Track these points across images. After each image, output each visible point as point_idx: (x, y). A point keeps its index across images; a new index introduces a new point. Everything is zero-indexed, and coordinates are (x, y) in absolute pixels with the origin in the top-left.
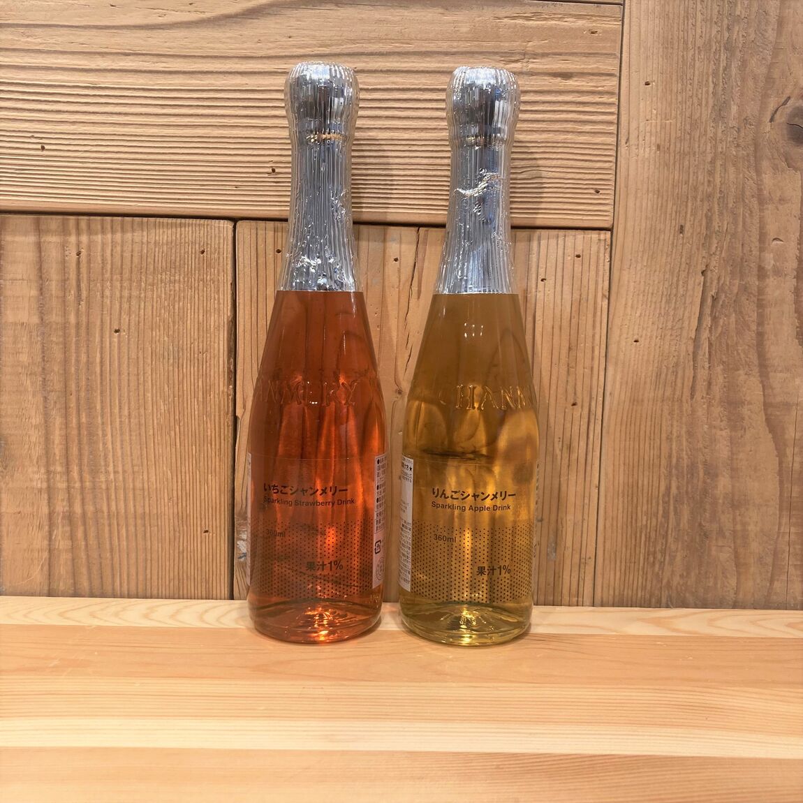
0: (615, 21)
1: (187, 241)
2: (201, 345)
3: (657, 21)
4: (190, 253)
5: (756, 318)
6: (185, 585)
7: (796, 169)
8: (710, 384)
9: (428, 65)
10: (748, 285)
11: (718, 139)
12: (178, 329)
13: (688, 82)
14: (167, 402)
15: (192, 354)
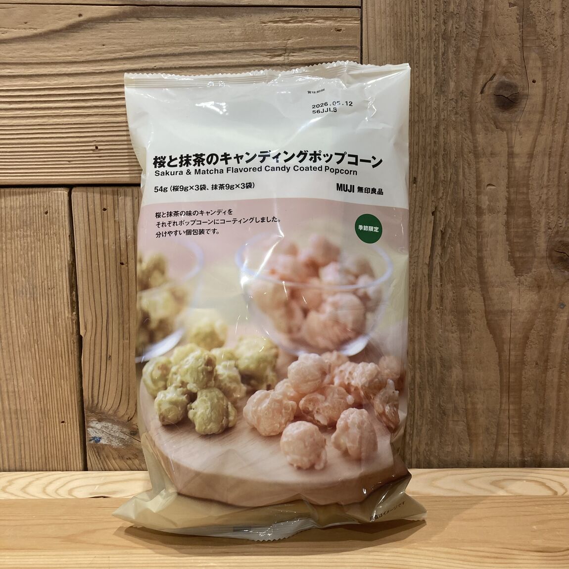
0: (355, 20)
1: (34, 205)
2: (49, 283)
3: (388, 19)
4: (37, 214)
5: (476, 246)
6: (50, 462)
7: (503, 130)
8: (442, 298)
9: (211, 61)
10: (469, 221)
11: (440, 109)
12: (32, 272)
13: (415, 65)
14: (27, 327)
15: (43, 290)
